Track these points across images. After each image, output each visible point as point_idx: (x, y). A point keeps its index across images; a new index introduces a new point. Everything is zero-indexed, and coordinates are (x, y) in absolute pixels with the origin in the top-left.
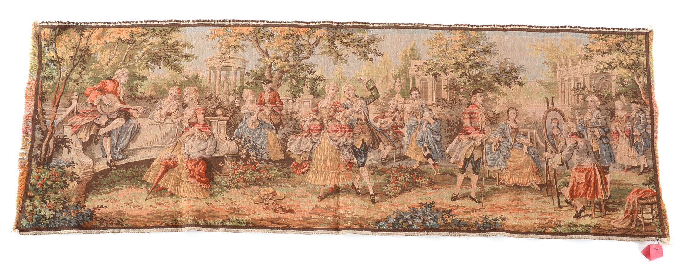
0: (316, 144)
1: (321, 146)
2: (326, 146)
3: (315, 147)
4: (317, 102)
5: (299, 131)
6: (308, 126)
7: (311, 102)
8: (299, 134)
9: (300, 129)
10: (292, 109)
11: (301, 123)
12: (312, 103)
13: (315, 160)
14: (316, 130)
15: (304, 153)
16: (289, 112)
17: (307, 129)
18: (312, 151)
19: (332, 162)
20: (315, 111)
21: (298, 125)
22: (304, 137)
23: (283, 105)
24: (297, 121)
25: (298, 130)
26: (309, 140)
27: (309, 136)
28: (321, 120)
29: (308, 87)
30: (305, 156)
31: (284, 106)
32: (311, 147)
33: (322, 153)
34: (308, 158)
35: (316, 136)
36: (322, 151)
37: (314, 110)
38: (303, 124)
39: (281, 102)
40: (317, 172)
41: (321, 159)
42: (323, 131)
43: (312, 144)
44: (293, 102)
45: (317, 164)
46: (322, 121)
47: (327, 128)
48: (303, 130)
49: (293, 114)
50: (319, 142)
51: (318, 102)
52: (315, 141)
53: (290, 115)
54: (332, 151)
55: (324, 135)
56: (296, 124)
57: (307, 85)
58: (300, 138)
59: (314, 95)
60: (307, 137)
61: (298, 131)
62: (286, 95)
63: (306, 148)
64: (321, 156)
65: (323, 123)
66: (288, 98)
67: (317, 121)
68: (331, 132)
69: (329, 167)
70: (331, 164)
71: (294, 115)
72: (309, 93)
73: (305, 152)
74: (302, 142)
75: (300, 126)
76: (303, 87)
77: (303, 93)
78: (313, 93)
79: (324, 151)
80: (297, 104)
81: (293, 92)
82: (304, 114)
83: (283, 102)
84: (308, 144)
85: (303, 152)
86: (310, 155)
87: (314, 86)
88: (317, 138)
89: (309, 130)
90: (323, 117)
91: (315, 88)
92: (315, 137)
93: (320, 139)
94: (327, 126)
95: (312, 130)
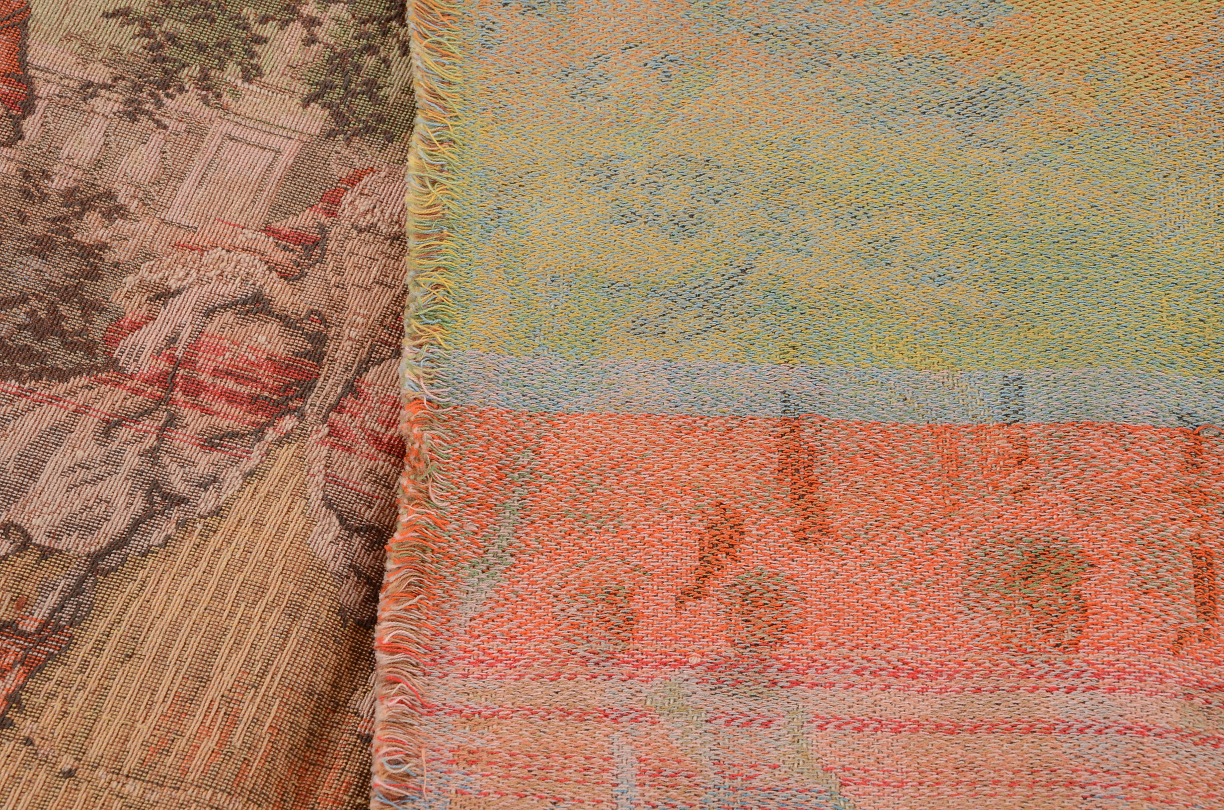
0: (176, 514)
1: (215, 541)
2: (260, 547)
3: (156, 538)
4: (338, 171)
5: (78, 357)
6: (172, 340)
7: (286, 160)
8: (60, 389)
9: (90, 349)
10: (98, 164)
11: (117, 299)
12: (293, 173)
13: (98, 649)
14: (232, 398)
15: (30, 558)
16: (57, 184)
17: (148, 365)
18: (114, 559)
19: (248, 711)
20: (297, 238)
21: (90, 308)
22: (90, 424)
23: (28, 108)
24: (94, 274)
25: (71, 347)
26: (131, 459)
27: (147, 424)
28: (313, 327)
29: (311, 41)
30: (28, 588)
31: (31, 126)
32: (119, 522)
33: (188, 604)
34: (41, 612)
35: (210, 443)
36: (200, 585)
37: (285, 225)
38: (133, 309)
39: (28, 83)
40: (67, 762)
41: (160, 658)
42: (288, 423)
43: (139, 504)
44: (133, 111)
45: (102, 691)
46: (319, 340)
47: (338, 407)
48: (112, 364)
49: (86, 205)
50: (207, 501)
51: (353, 181)
52: (179, 486)
53: (54, 208)
54: (294, 611)
55: (286, 453)
56: (68, 294)
57: (312, 22)
58: (51, 415)
59: (337, 116)
60: (124, 433)
61: (62, 359)
62: (92, 48)
63: (69, 526)
64: (175, 627)
65: (318, 357)
66: (100, 73)
67: (274, 327)
68: (363, 447)
69: (209, 744)
70: (232, 719)
71: (92, 218)
72: (305, 90)
73: (46, 553)
74: (59, 459)
75: (100, 322)
76: (269, 30)
77: (251, 73)
78: (334, 96)
79: (220, 594)
80: (157, 138)
81: (172, 38)
82: (182, 236)
83: (42, 90)
84: (104, 489)
85: (26, 543)
86: (77, 590)
87: (371, 49)
88: (204, 462)
89: (167, 381)
90: (338, 306)
91: (370, 61)
92: (190, 451)
93: (233, 478)
94: (352, 389)
95: (194, 389)
